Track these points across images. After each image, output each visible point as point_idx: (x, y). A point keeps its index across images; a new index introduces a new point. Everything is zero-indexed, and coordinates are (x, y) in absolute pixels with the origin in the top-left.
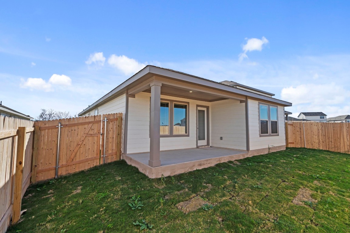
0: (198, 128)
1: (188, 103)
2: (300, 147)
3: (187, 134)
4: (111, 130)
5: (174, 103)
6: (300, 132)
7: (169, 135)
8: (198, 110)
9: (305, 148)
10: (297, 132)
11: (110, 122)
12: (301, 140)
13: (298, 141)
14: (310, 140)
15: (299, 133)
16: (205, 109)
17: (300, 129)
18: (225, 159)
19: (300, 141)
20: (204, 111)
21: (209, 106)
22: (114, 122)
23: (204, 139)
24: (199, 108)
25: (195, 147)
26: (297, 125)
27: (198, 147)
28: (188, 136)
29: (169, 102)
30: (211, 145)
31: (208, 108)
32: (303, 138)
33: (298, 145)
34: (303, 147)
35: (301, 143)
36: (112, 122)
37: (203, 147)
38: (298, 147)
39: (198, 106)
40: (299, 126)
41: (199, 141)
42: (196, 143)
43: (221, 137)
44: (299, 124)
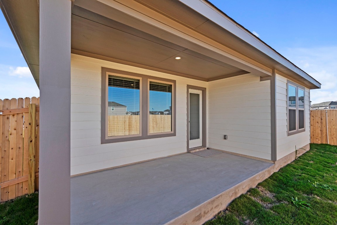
0: (190, 122)
1: (174, 82)
2: (320, 142)
3: (173, 132)
4: (14, 132)
5: (149, 80)
6: (322, 123)
7: (141, 135)
8: (190, 94)
9: (327, 145)
10: (317, 123)
11: (11, 117)
12: (322, 134)
13: (317, 135)
14: (335, 134)
15: (320, 125)
16: (200, 92)
17: (322, 119)
18: (244, 187)
19: (320, 135)
20: (198, 95)
21: (206, 88)
22: (20, 116)
23: (198, 138)
24: (191, 91)
25: (186, 151)
26: (318, 114)
27: (189, 151)
28: (174, 135)
29: (140, 79)
30: (207, 146)
31: (204, 90)
32: (324, 131)
33: (317, 140)
34: (324, 143)
35: (322, 138)
36: (16, 116)
37: (198, 150)
38: (317, 143)
39: (189, 87)
40: (319, 116)
41: (190, 141)
42: (186, 145)
43: (225, 136)
44: (319, 113)
